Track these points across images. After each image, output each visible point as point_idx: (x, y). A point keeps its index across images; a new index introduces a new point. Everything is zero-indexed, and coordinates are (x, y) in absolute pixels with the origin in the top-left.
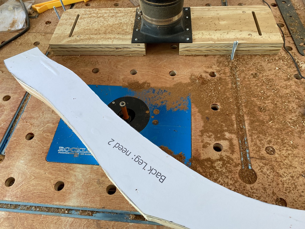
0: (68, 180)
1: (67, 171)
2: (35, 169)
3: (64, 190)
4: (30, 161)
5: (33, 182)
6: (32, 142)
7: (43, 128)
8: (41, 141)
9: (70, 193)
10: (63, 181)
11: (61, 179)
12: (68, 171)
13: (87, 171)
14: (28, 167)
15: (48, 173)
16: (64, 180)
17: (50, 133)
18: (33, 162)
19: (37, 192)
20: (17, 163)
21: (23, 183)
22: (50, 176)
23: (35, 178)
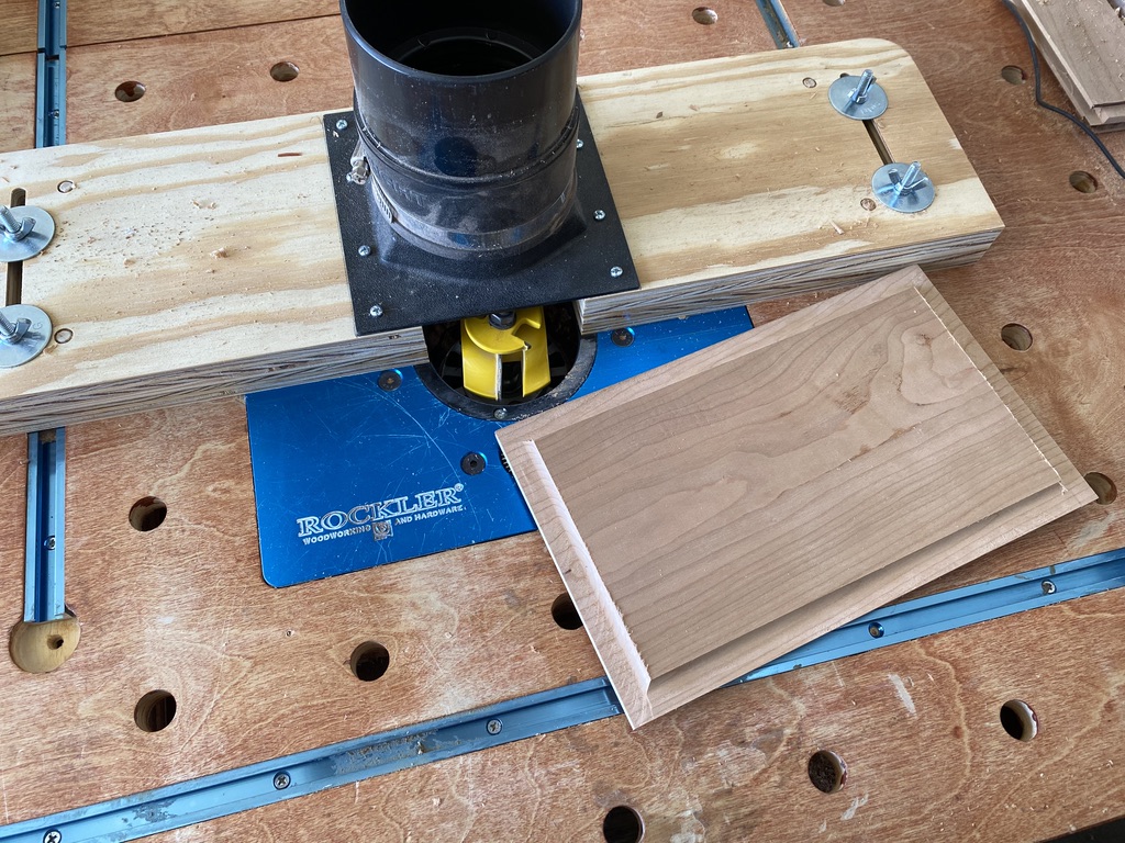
0: (394, 630)
1: (372, 599)
2: (236, 631)
3: (396, 669)
4: (202, 605)
5: (258, 680)
6: (169, 532)
7: (187, 467)
8: (207, 519)
9: (423, 673)
10: (375, 639)
11: (364, 635)
12: (377, 598)
13: (450, 575)
14: (204, 632)
15: (301, 629)
16: (378, 633)
17: (227, 477)
18: (214, 608)
19: (294, 712)
20: (149, 631)
21: (217, 696)
22: (313, 637)
23: (256, 664)
